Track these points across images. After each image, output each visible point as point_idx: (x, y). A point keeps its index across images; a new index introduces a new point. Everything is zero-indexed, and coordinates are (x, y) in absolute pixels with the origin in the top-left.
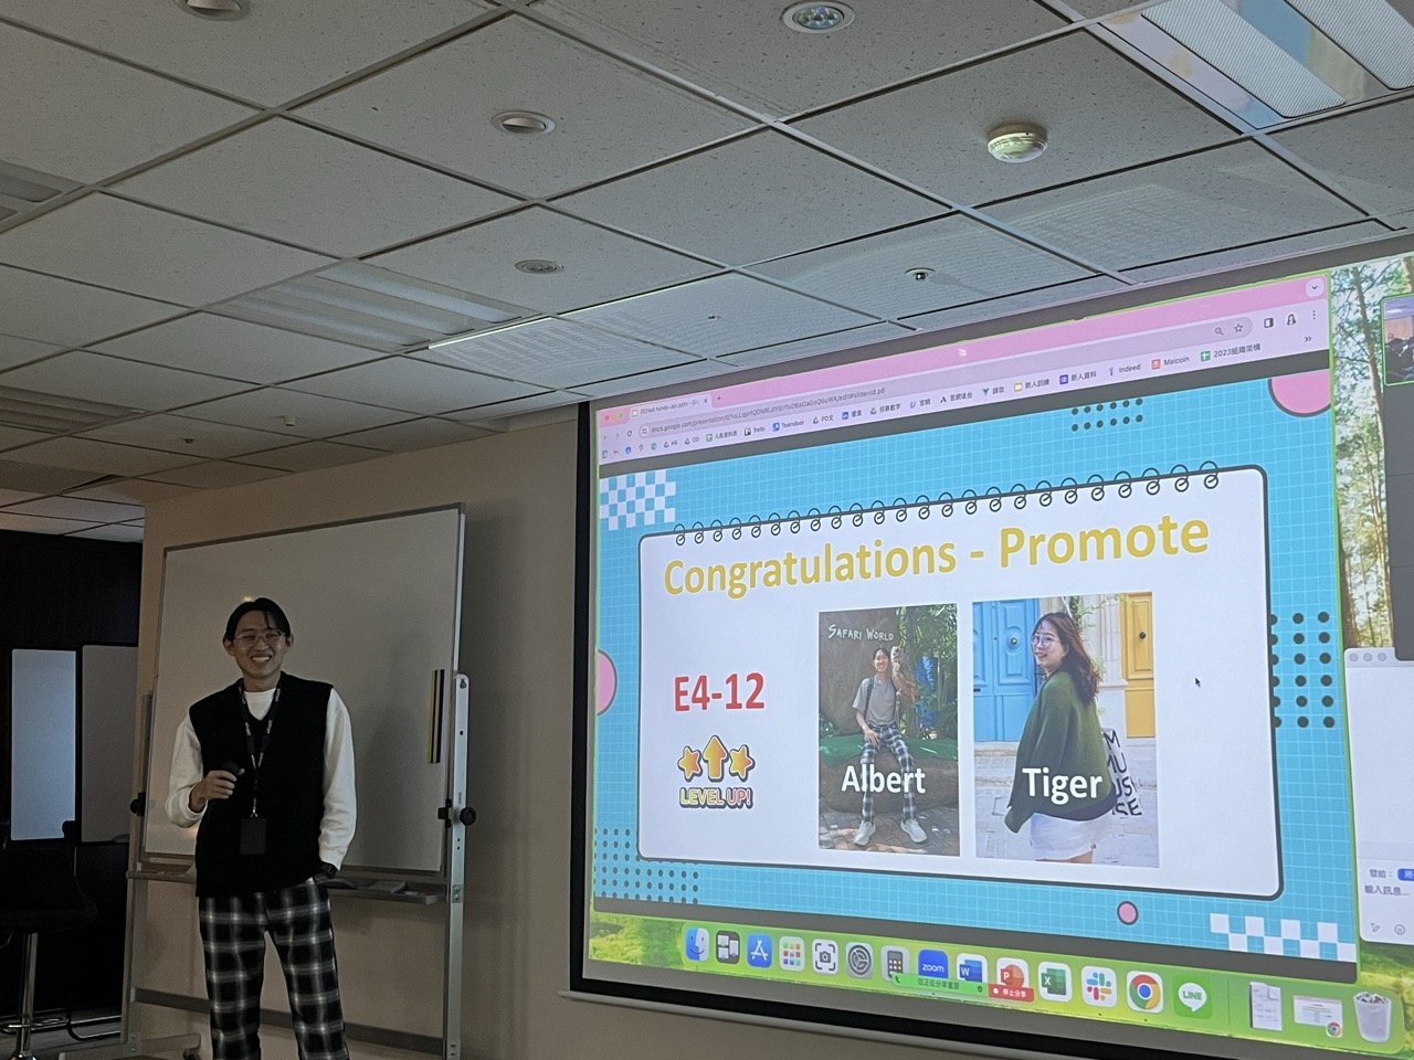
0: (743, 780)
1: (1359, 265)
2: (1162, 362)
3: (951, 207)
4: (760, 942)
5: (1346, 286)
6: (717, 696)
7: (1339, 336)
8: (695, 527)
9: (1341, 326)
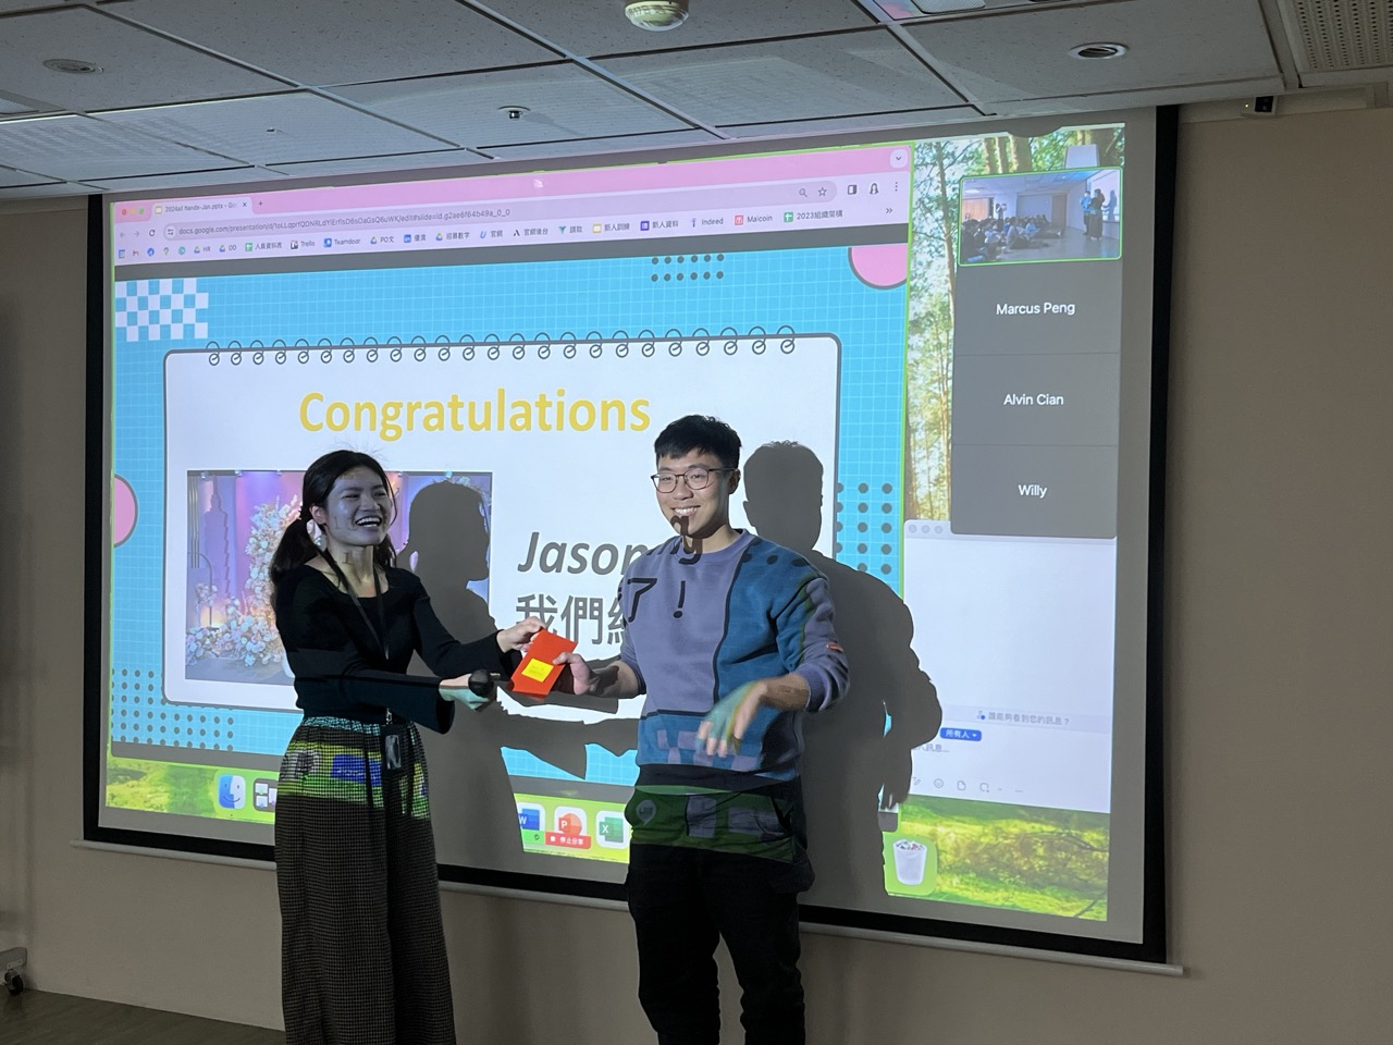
1: (942, 141)
2: (745, 219)
3: (564, 56)
5: (928, 160)
7: (919, 210)
8: (232, 346)
9: (921, 201)
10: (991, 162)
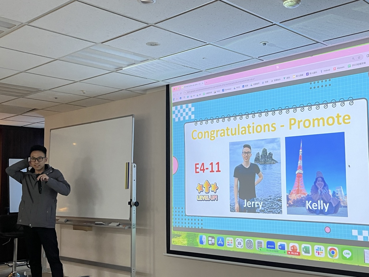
0: (215, 193)
2: (336, 68)
3: (273, 23)
4: (221, 239)
8: (200, 120)
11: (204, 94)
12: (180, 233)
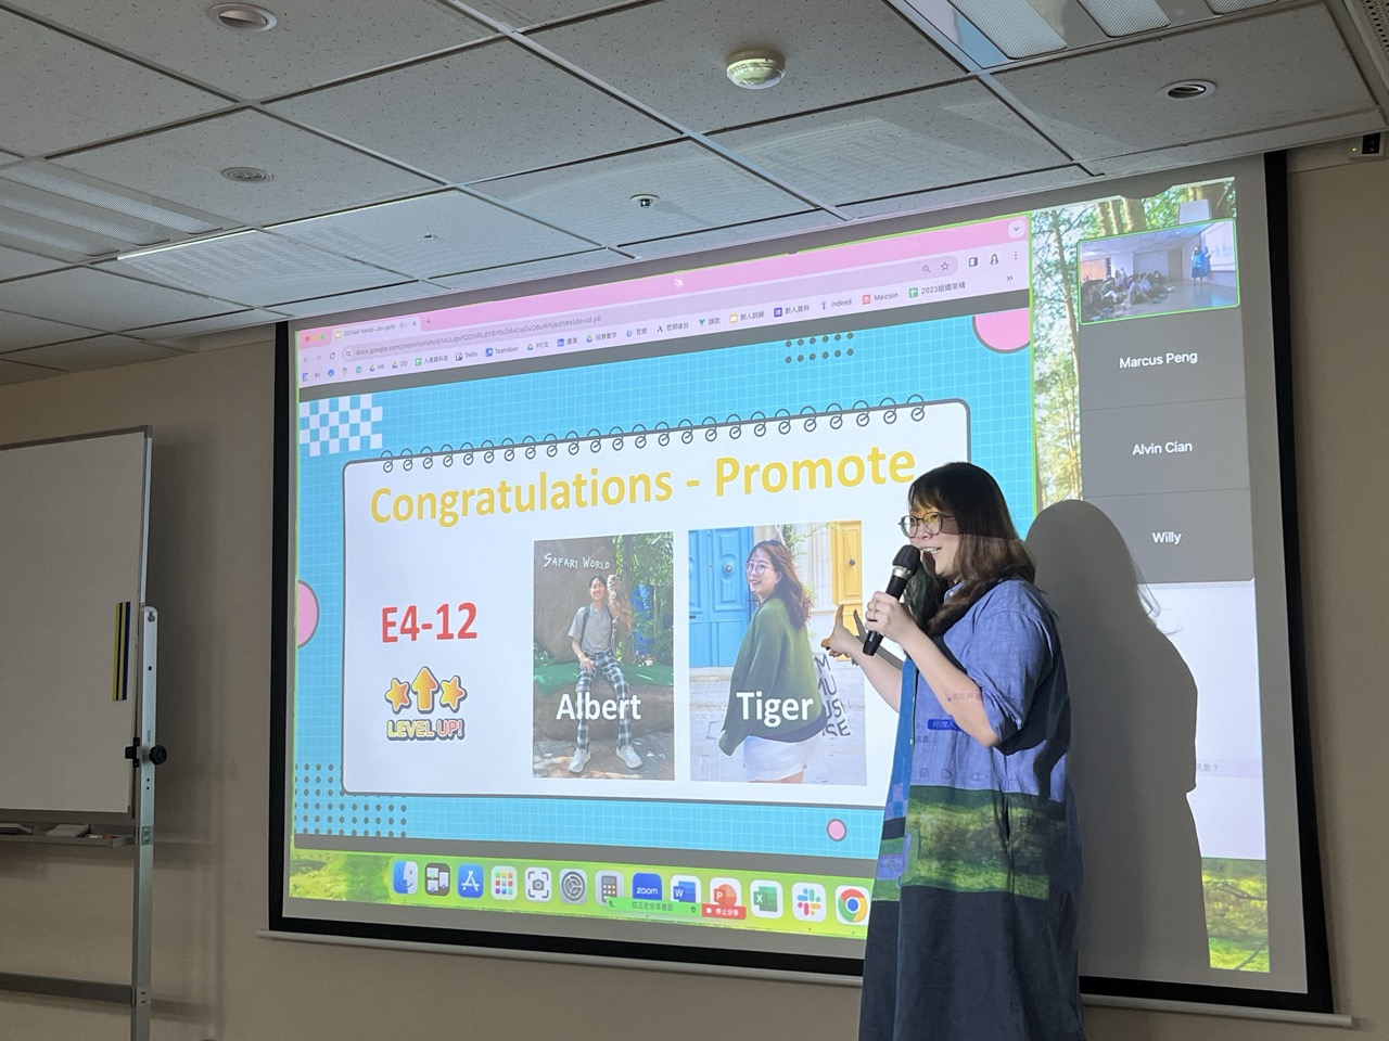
0: (455, 711)
1: (1058, 209)
2: (873, 298)
3: (682, 133)
4: (471, 873)
5: (1045, 228)
6: (427, 626)
7: (1039, 276)
8: (404, 454)
9: (1040, 267)
10: (1106, 224)
11: (420, 364)
12: (320, 856)
